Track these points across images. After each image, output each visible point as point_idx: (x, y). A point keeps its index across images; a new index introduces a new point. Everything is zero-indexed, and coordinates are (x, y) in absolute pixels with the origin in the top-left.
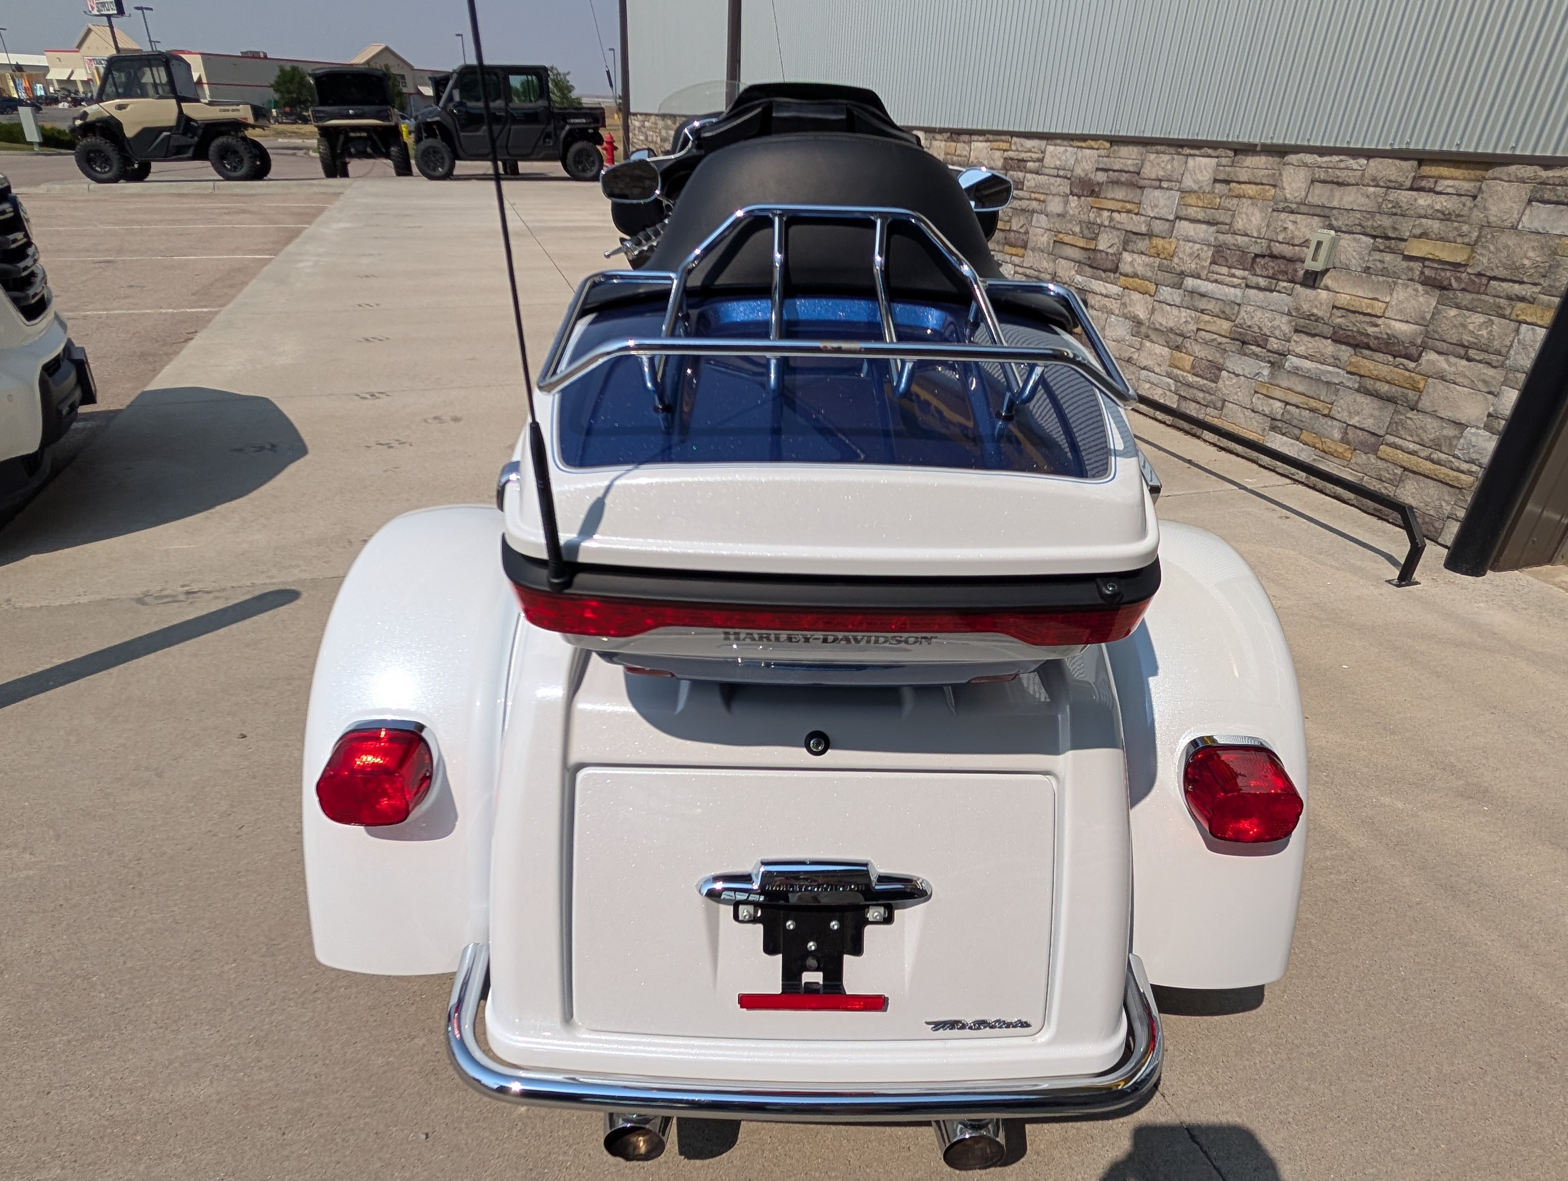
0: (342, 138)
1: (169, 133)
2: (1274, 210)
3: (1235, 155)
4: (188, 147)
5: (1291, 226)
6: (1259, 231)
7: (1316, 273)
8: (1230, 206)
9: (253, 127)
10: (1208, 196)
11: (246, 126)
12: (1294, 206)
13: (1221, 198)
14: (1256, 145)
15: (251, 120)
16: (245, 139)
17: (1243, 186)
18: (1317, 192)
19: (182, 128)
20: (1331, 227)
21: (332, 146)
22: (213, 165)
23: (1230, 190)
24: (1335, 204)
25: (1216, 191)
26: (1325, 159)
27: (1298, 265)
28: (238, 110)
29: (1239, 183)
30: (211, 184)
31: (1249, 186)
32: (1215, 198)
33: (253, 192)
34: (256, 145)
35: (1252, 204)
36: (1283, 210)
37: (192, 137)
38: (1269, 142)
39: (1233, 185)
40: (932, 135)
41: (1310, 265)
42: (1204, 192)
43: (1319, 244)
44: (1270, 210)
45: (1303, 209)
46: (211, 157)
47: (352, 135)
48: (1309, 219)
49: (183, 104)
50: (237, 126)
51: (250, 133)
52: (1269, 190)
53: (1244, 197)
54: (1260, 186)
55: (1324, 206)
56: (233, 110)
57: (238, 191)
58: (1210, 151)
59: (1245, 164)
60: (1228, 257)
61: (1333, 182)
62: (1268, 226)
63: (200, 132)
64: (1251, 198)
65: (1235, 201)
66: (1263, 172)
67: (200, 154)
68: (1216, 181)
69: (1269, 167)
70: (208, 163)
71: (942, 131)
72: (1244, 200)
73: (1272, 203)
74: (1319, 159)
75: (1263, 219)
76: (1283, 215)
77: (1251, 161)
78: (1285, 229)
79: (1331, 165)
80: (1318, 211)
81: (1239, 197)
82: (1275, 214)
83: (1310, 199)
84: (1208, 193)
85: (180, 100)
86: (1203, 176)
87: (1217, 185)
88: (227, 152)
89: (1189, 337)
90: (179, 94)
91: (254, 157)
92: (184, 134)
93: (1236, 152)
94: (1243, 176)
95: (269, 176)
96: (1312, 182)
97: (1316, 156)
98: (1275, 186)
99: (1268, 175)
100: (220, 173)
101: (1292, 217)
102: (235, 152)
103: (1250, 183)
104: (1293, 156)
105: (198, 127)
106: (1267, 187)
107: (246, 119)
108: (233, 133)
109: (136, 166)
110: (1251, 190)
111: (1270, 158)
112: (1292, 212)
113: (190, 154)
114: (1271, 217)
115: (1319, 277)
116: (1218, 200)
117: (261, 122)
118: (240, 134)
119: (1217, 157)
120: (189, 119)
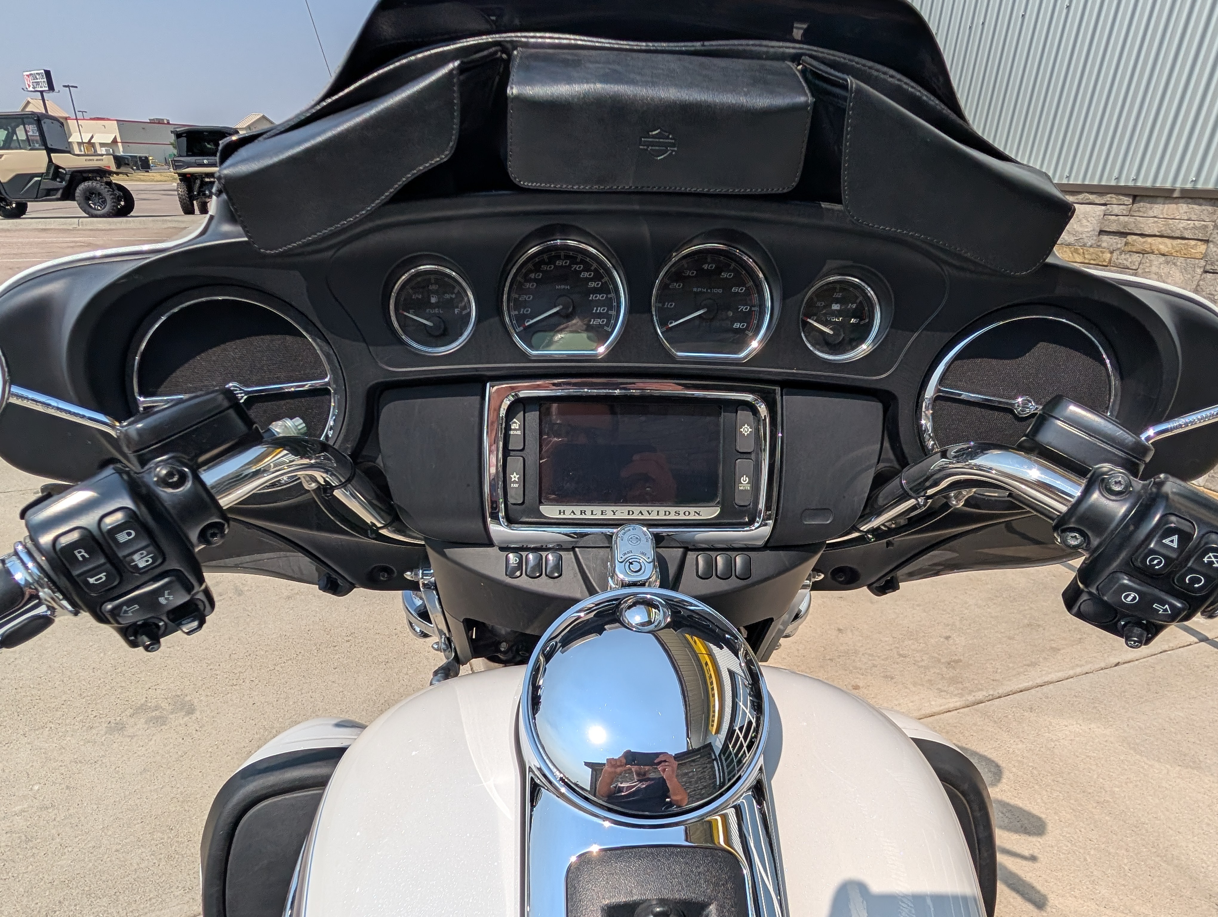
0: (198, 182)
1: (39, 179)
2: (1206, 272)
3: (1133, 203)
4: (57, 190)
8: (1127, 263)
9: (117, 174)
10: (1091, 250)
11: (111, 173)
13: (1112, 253)
14: (1172, 191)
15: (113, 168)
16: (109, 184)
17: (1149, 240)
19: (51, 175)
21: (190, 190)
22: (79, 204)
23: (1126, 244)
25: (1104, 245)
28: (102, 160)
29: (1142, 235)
30: (77, 220)
31: (1159, 239)
32: (1103, 252)
33: (113, 227)
34: (121, 188)
35: (1167, 263)
37: (61, 182)
38: (1189, 186)
39: (1130, 238)
42: (1084, 245)
44: (1199, 271)
46: (77, 198)
47: (207, 180)
49: (52, 155)
50: (101, 173)
51: (115, 179)
52: (1196, 245)
53: (1153, 253)
54: (1179, 241)
56: (97, 160)
57: (101, 226)
58: (1092, 197)
59: (1151, 214)
63: (68, 177)
64: (1163, 255)
65: (1136, 258)
66: (1184, 224)
67: (68, 195)
68: (1102, 232)
69: (1194, 217)
70: (75, 204)
72: (1152, 257)
73: (1203, 263)
77: (1159, 209)
81: (1143, 252)
82: (1209, 276)
84: (1091, 246)
85: (50, 151)
86: (1082, 226)
87: (1105, 238)
88: (93, 194)
90: (49, 146)
91: (119, 199)
92: (54, 178)
93: (1135, 198)
94: (1150, 226)
95: (132, 214)
98: (1207, 241)
99: (1195, 228)
100: (85, 211)
102: (99, 194)
103: (1162, 236)
105: (66, 174)
106: (1193, 243)
107: (109, 167)
108: (98, 178)
109: (14, 205)
110: (1164, 245)
111: (1195, 206)
113: (59, 195)
114: (1201, 280)
116: (1109, 255)
117: (123, 169)
118: (105, 180)
119: (1105, 205)
120: (57, 167)
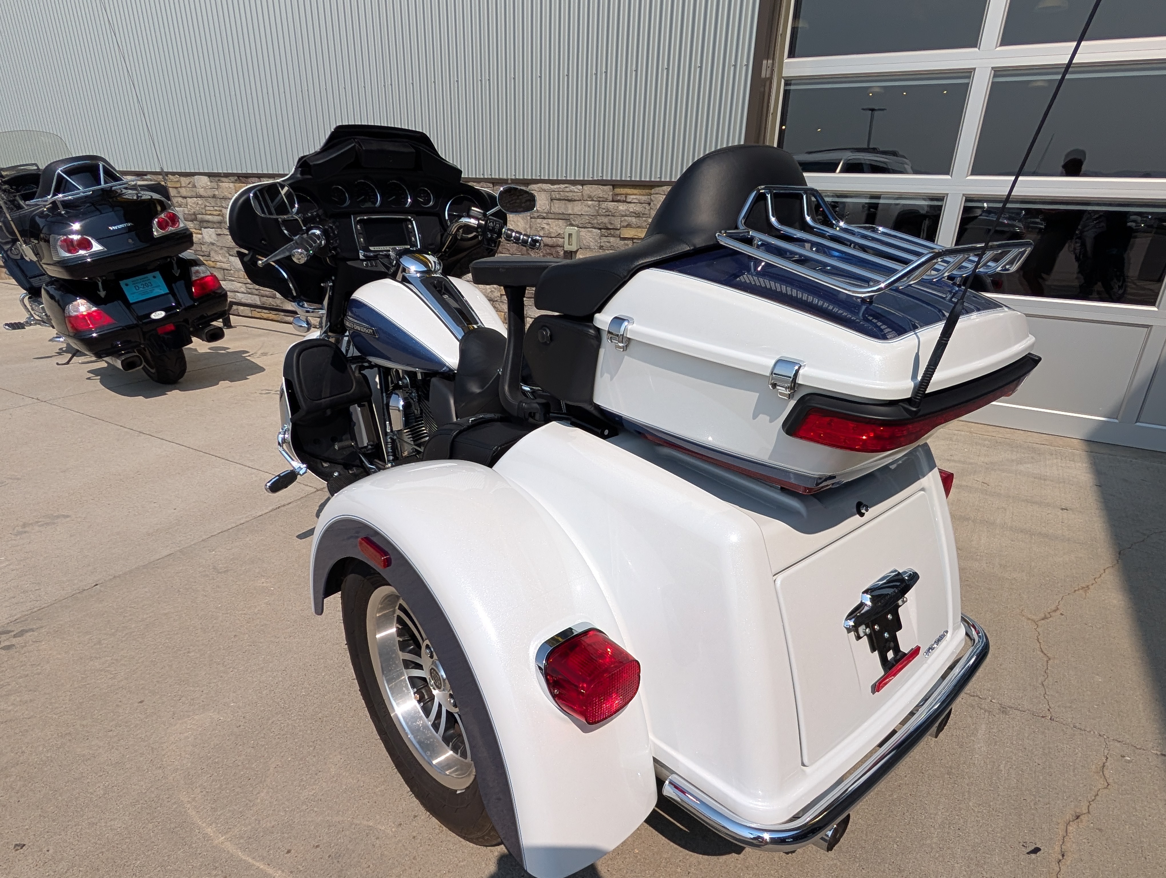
2: (531, 218)
5: (546, 227)
6: (525, 230)
7: (571, 252)
12: (545, 215)
18: (557, 206)
20: (572, 225)
24: (570, 212)
26: (555, 186)
27: (559, 249)
36: (538, 217)
40: (217, 179)
41: (567, 248)
43: (570, 235)
44: (529, 218)
45: (550, 216)
48: (557, 222)
55: (563, 214)
60: (509, 248)
61: (566, 200)
62: (531, 228)
71: (227, 175)
74: (552, 187)
75: (526, 223)
76: (539, 221)
78: (543, 228)
79: (561, 190)
80: (561, 216)
82: (533, 220)
83: (553, 210)
89: (497, 301)
93: (493, 184)
96: (552, 200)
97: (549, 185)
101: (545, 221)
104: (534, 186)
112: (544, 218)
114: (531, 222)
115: (573, 255)
